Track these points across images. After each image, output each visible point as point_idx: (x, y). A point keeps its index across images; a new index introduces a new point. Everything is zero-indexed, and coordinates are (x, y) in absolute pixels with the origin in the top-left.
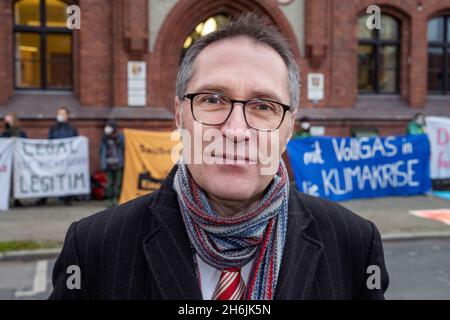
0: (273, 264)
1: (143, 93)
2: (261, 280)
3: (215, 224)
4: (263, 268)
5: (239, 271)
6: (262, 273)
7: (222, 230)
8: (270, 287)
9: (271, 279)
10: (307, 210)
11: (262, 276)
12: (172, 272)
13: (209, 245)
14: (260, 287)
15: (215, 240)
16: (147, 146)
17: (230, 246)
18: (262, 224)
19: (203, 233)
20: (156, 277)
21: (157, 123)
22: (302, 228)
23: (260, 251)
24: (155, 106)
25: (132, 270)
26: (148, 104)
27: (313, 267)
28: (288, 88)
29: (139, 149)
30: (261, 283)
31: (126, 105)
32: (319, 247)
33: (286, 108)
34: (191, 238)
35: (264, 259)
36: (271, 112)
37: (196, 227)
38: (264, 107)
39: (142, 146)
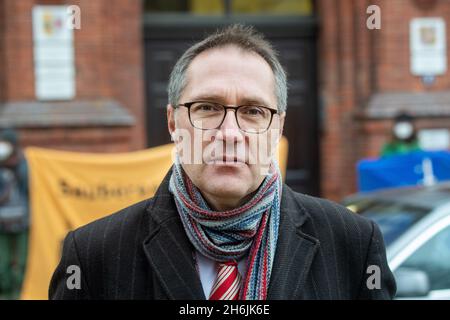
0: (267, 255)
1: (68, 71)
2: (257, 272)
3: (211, 218)
4: (258, 261)
5: (236, 265)
6: (258, 265)
7: (218, 224)
8: (265, 276)
9: (265, 269)
10: (303, 208)
11: (257, 268)
12: (173, 267)
13: (206, 238)
14: (256, 278)
15: (212, 235)
16: (74, 182)
17: (226, 240)
18: (255, 217)
19: (200, 228)
20: (158, 273)
21: (97, 134)
22: (297, 225)
23: (255, 244)
24: (94, 97)
25: (134, 270)
26: (79, 95)
27: (308, 261)
28: (275, 92)
29: (56, 189)
30: (257, 275)
31: (32, 97)
32: (315, 243)
33: (273, 112)
34: (189, 235)
35: (259, 252)
36: (261, 116)
37: (194, 224)
38: (254, 112)
39: (64, 184)
